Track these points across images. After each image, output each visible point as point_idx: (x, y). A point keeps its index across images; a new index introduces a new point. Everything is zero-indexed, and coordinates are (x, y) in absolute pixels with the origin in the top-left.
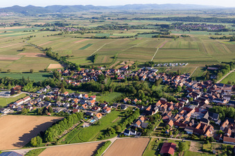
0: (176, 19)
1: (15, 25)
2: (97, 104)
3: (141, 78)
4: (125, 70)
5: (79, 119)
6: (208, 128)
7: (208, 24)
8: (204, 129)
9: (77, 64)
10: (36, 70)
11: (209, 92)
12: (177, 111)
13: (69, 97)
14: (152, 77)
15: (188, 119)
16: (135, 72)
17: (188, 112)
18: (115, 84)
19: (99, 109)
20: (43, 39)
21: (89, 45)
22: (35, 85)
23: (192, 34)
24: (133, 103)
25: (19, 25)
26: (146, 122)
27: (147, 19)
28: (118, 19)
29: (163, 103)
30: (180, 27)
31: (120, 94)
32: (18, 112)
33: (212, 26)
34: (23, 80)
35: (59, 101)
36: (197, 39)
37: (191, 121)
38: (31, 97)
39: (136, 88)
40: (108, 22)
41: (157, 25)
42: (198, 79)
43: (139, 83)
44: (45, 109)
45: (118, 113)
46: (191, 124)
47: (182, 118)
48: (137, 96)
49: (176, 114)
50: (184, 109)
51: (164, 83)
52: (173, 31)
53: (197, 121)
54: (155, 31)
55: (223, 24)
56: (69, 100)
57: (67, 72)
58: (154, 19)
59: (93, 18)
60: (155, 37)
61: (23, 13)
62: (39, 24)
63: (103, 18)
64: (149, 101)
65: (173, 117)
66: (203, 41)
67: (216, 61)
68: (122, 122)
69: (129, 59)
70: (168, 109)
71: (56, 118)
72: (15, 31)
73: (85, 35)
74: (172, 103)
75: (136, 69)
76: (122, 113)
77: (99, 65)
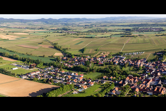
0: (134, 25)
1: (40, 29)
2: (84, 80)
3: (114, 63)
4: (104, 58)
5: (71, 88)
6: (162, 89)
7: (153, 27)
8: (160, 90)
9: (73, 54)
10: (47, 56)
11: (159, 68)
12: (140, 82)
13: (65, 74)
14: (122, 62)
15: (148, 86)
16: (110, 59)
17: (148, 82)
18: (97, 67)
19: (86, 83)
20: (54, 38)
21: (81, 42)
22: (44, 64)
23: (144, 34)
24: (109, 79)
25: (43, 29)
26: (120, 91)
27: (117, 26)
28: (101, 26)
29: (130, 78)
30: (138, 30)
31: (100, 74)
32: (31, 79)
33: (156, 29)
34: (38, 61)
35: (58, 76)
36: (148, 37)
37: (150, 87)
38: (41, 71)
39: (111, 70)
40: (95, 28)
41: (123, 29)
42: (152, 61)
43: (113, 67)
44: (48, 80)
45: (99, 86)
46: (150, 89)
47: (144, 86)
48: (112, 75)
49: (140, 84)
50: (145, 80)
51: (130, 66)
52: (133, 32)
53: (154, 86)
54: (122, 33)
55: (162, 27)
56: (65, 76)
57: (65, 58)
58: (121, 26)
59: (86, 26)
60: (123, 36)
61: (46, 22)
62: (53, 29)
63: (92, 25)
64: (121, 77)
65: (138, 86)
66: (152, 38)
67: (161, 49)
68: (102, 91)
69: (106, 51)
70: (134, 82)
71: (55, 86)
72: (40, 32)
73: (80, 36)
74: (136, 77)
75: (111, 57)
76: (102, 86)
77: (87, 54)
